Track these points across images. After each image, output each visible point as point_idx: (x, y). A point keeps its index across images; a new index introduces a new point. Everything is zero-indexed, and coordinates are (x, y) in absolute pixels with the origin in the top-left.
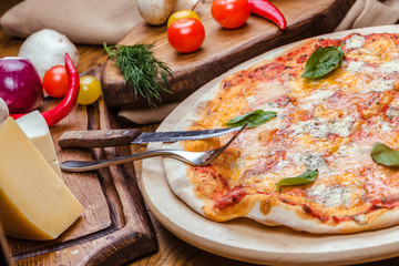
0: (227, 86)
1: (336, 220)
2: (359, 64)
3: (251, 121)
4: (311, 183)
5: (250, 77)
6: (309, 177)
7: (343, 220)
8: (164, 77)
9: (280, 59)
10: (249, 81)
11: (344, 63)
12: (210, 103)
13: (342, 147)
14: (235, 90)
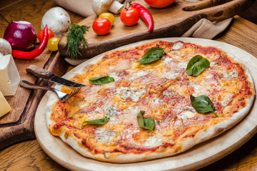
0: (105, 58)
1: (96, 152)
2: (170, 59)
3: (102, 81)
4: (101, 126)
5: (119, 55)
6: (103, 121)
7: (100, 153)
8: (84, 46)
9: (137, 48)
10: (117, 57)
11: (164, 57)
12: (92, 66)
13: (130, 108)
14: (107, 61)
